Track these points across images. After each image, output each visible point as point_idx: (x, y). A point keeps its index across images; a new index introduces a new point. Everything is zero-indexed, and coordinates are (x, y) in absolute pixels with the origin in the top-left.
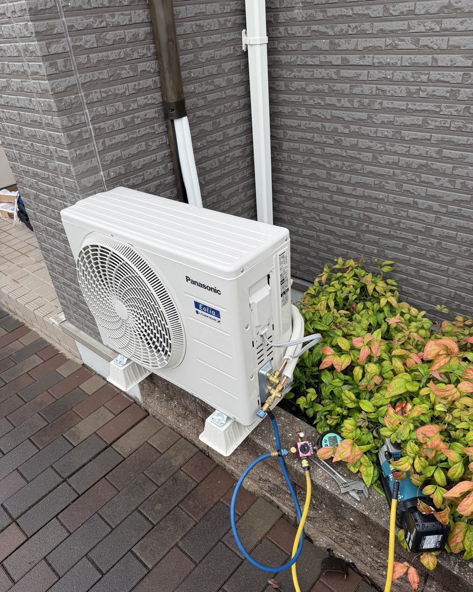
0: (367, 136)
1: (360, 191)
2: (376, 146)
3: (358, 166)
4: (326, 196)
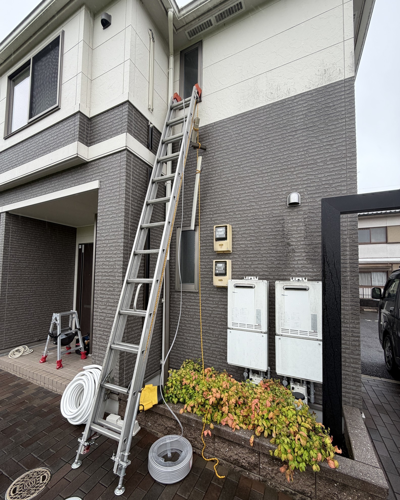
0: (192, 324)
1: (192, 338)
2: (195, 327)
3: (191, 332)
4: (183, 340)
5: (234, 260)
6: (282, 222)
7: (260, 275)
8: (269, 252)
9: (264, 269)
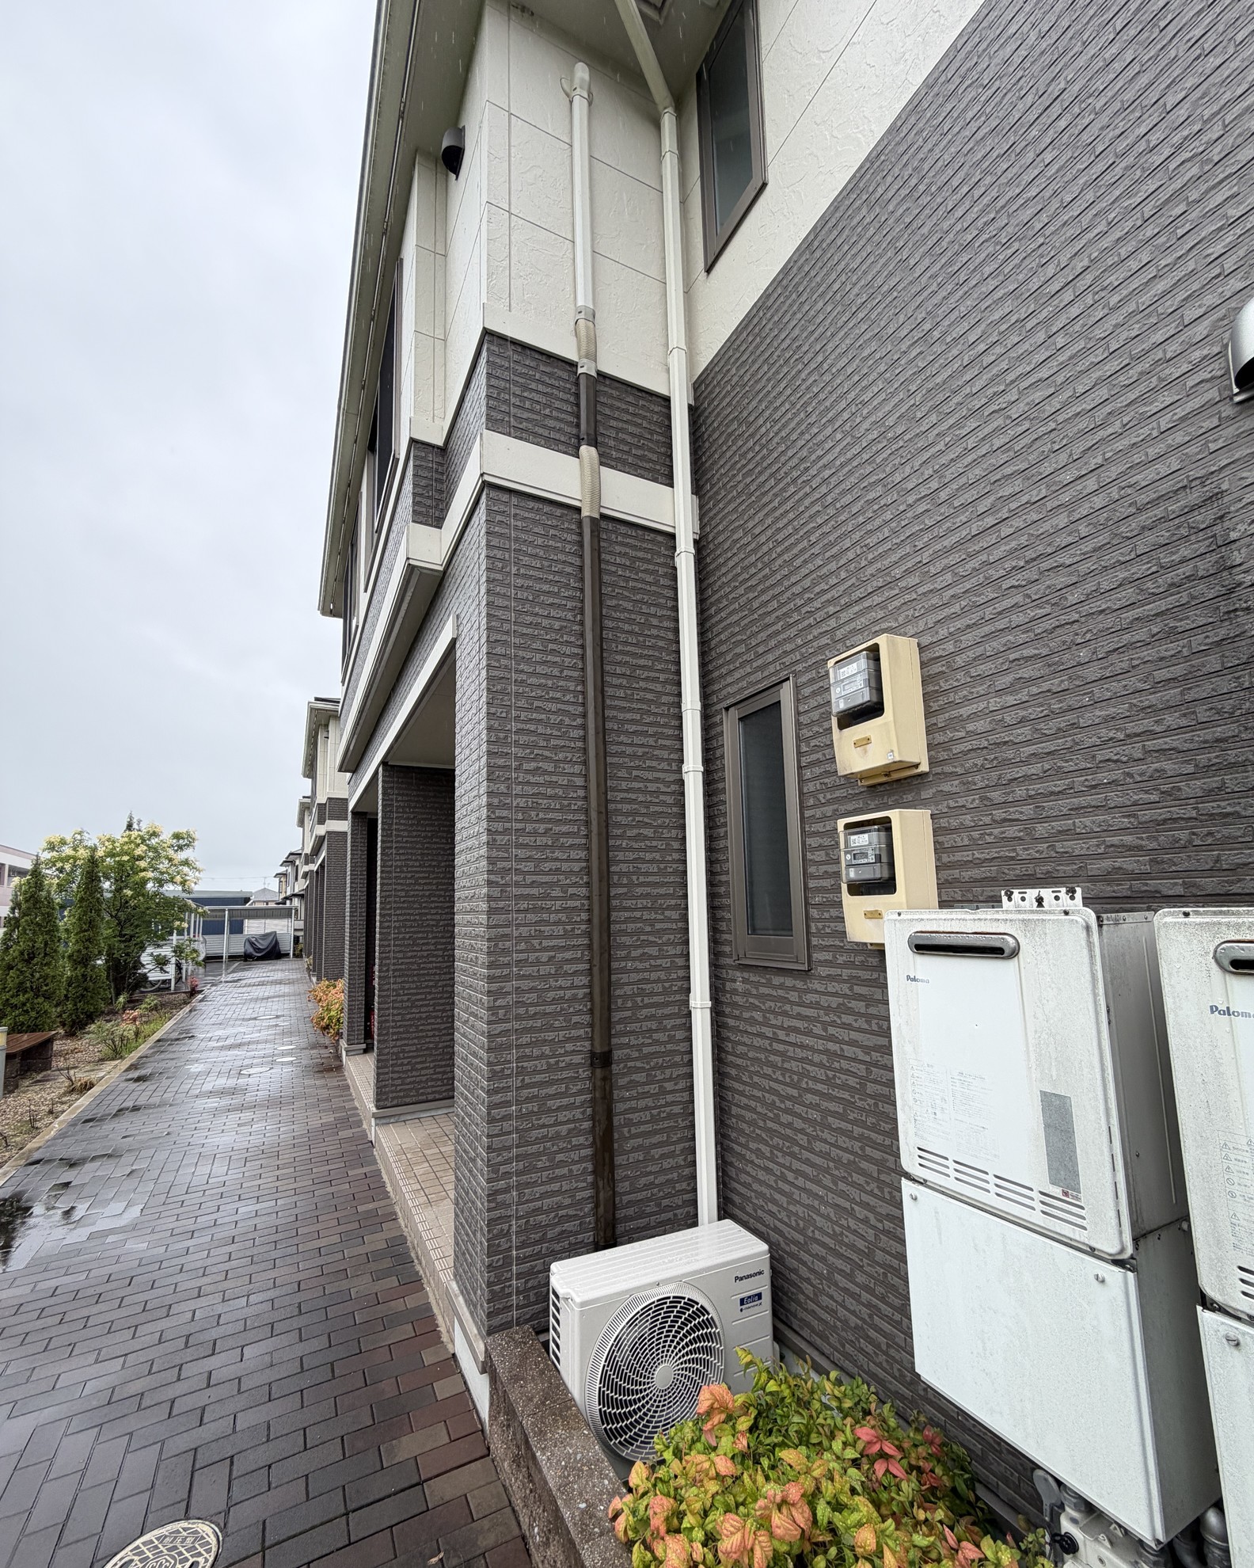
1: (800, 1181)
5: (943, 807)
6: (1203, 518)
7: (1093, 879)
8: (1132, 728)
9: (1115, 840)
